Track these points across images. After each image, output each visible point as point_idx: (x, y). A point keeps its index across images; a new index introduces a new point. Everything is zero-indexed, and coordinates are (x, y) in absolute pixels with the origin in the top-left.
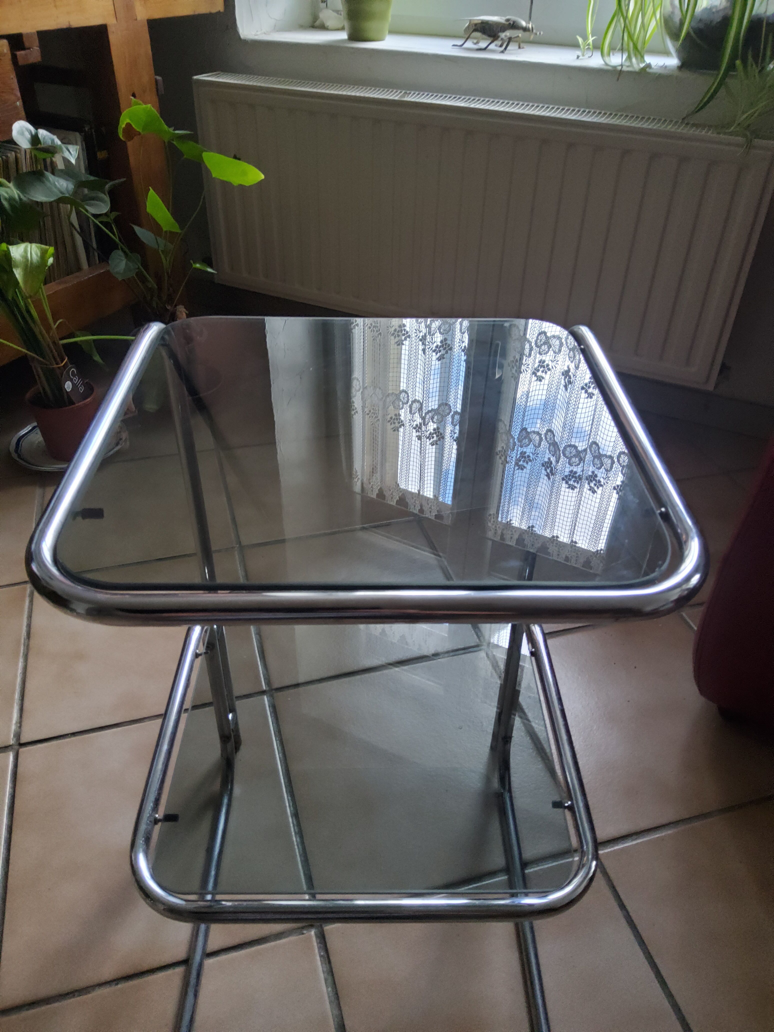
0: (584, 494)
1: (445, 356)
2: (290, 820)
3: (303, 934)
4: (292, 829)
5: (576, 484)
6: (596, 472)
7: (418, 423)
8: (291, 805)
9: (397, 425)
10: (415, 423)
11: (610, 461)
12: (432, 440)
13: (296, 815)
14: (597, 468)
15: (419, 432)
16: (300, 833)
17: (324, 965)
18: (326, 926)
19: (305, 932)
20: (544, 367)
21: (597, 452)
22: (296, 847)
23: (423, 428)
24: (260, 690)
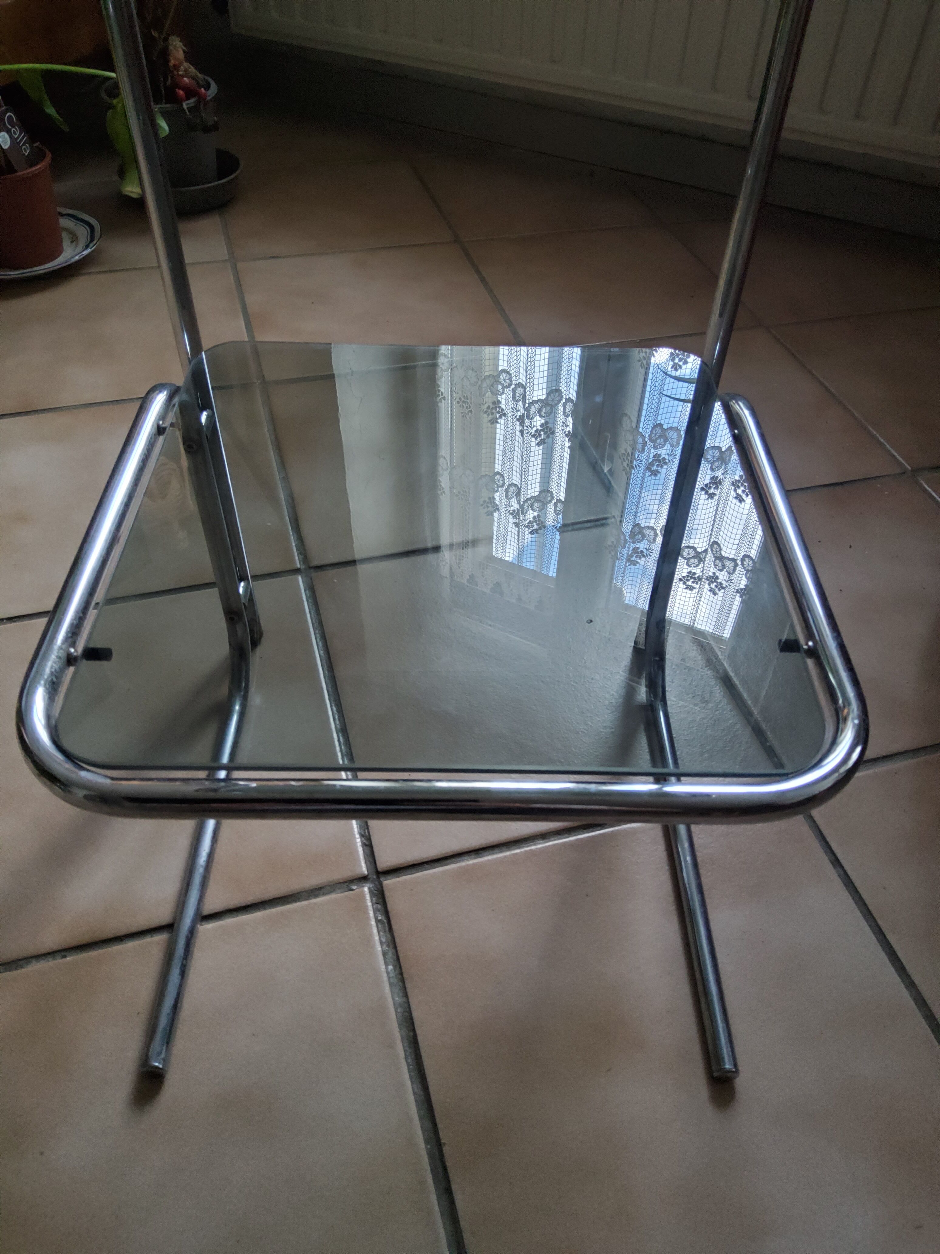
0: (704, 595)
1: (546, 441)
3: (352, 890)
5: (694, 585)
6: (717, 574)
7: (516, 509)
8: (337, 717)
9: (491, 509)
10: (512, 508)
11: (732, 564)
12: (531, 529)
14: (719, 570)
15: (517, 519)
18: (386, 879)
19: (353, 887)
21: (719, 553)
23: (521, 516)
24: (291, 568)
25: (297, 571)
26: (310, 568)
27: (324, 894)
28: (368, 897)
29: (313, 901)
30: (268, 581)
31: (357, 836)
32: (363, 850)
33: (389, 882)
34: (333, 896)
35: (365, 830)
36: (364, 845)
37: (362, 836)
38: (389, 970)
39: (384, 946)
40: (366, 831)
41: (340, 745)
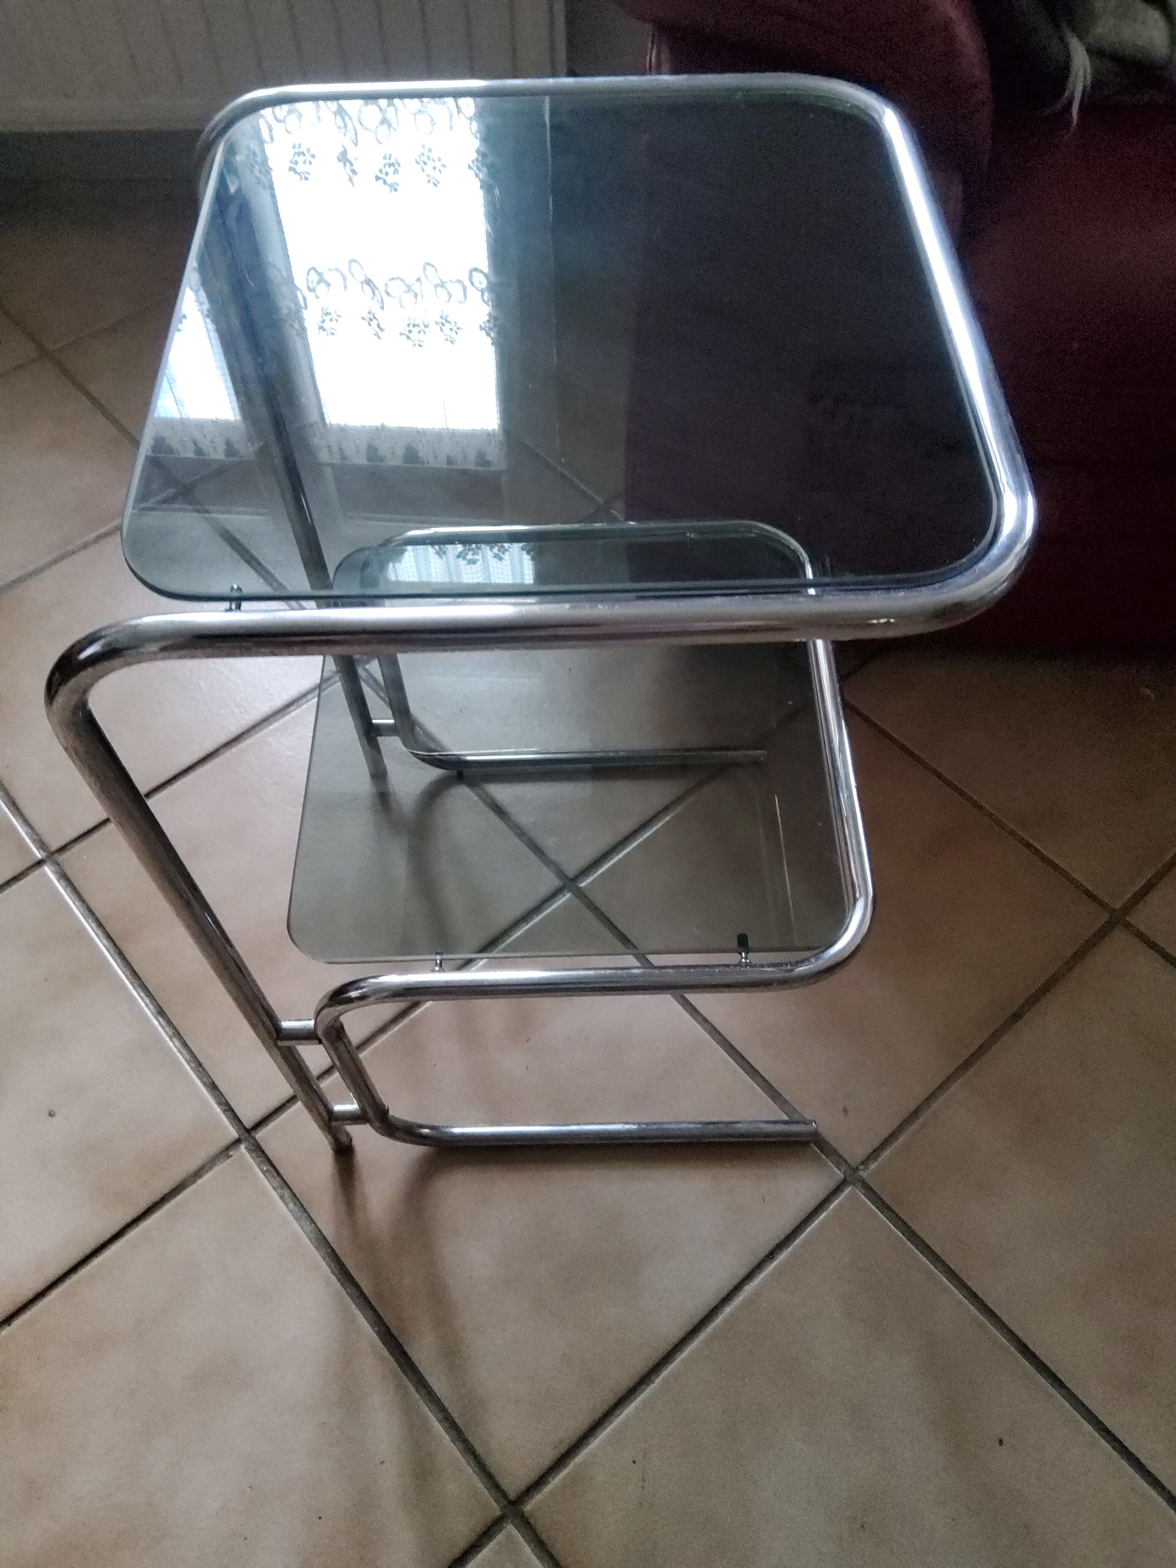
2: (156, 1023)
3: (231, 1156)
4: (164, 1034)
13: (161, 1012)
16: (177, 1034)
17: (272, 1180)
18: (257, 1133)
19: (231, 1153)
20: (304, 154)
22: (178, 1054)
24: (32, 863)
25: (40, 863)
26: (53, 853)
27: (207, 1172)
28: (247, 1155)
29: (200, 1181)
30: (15, 887)
31: (215, 1106)
32: (226, 1116)
33: (260, 1135)
34: (216, 1169)
35: (220, 1098)
36: (225, 1111)
37: (219, 1104)
38: (291, 1208)
39: (279, 1191)
40: (222, 1098)
41: (164, 1029)
